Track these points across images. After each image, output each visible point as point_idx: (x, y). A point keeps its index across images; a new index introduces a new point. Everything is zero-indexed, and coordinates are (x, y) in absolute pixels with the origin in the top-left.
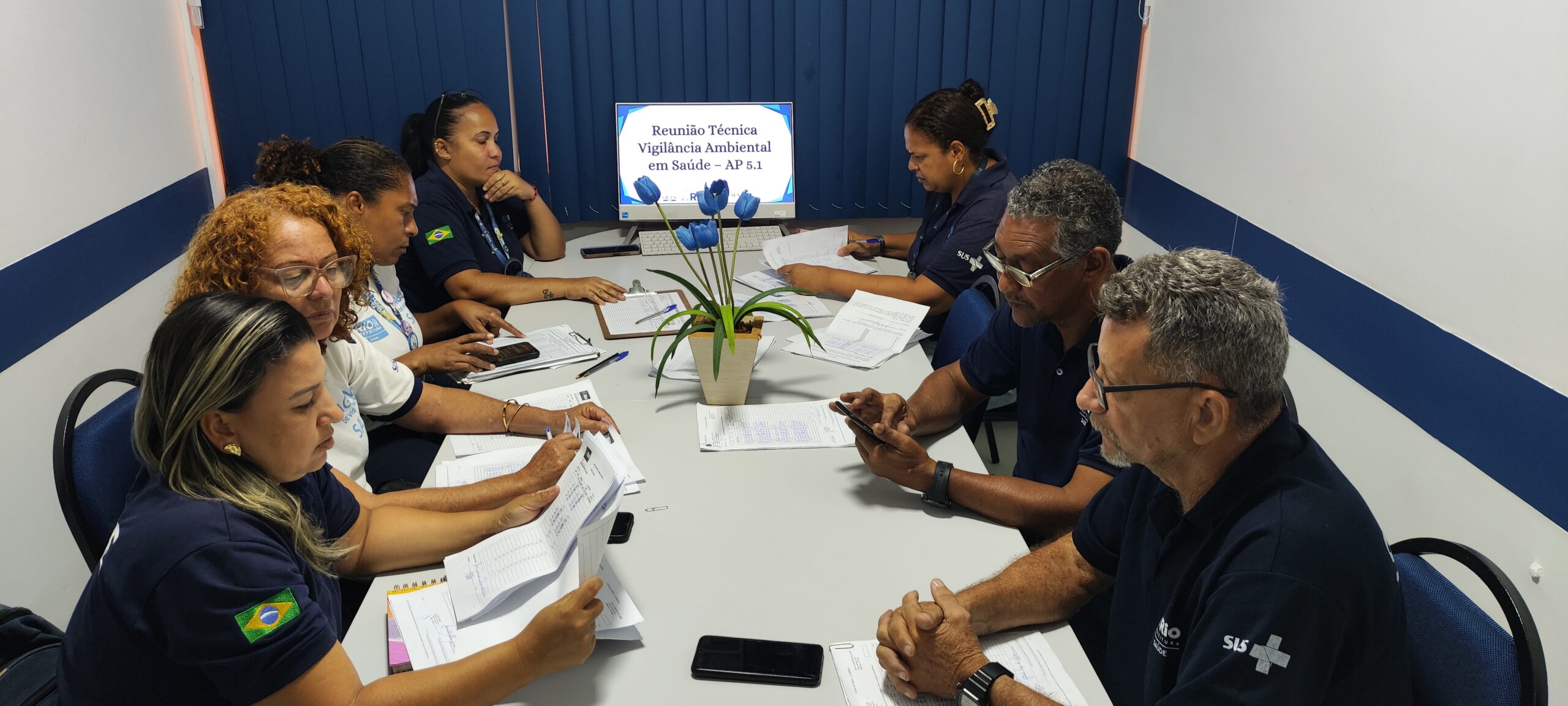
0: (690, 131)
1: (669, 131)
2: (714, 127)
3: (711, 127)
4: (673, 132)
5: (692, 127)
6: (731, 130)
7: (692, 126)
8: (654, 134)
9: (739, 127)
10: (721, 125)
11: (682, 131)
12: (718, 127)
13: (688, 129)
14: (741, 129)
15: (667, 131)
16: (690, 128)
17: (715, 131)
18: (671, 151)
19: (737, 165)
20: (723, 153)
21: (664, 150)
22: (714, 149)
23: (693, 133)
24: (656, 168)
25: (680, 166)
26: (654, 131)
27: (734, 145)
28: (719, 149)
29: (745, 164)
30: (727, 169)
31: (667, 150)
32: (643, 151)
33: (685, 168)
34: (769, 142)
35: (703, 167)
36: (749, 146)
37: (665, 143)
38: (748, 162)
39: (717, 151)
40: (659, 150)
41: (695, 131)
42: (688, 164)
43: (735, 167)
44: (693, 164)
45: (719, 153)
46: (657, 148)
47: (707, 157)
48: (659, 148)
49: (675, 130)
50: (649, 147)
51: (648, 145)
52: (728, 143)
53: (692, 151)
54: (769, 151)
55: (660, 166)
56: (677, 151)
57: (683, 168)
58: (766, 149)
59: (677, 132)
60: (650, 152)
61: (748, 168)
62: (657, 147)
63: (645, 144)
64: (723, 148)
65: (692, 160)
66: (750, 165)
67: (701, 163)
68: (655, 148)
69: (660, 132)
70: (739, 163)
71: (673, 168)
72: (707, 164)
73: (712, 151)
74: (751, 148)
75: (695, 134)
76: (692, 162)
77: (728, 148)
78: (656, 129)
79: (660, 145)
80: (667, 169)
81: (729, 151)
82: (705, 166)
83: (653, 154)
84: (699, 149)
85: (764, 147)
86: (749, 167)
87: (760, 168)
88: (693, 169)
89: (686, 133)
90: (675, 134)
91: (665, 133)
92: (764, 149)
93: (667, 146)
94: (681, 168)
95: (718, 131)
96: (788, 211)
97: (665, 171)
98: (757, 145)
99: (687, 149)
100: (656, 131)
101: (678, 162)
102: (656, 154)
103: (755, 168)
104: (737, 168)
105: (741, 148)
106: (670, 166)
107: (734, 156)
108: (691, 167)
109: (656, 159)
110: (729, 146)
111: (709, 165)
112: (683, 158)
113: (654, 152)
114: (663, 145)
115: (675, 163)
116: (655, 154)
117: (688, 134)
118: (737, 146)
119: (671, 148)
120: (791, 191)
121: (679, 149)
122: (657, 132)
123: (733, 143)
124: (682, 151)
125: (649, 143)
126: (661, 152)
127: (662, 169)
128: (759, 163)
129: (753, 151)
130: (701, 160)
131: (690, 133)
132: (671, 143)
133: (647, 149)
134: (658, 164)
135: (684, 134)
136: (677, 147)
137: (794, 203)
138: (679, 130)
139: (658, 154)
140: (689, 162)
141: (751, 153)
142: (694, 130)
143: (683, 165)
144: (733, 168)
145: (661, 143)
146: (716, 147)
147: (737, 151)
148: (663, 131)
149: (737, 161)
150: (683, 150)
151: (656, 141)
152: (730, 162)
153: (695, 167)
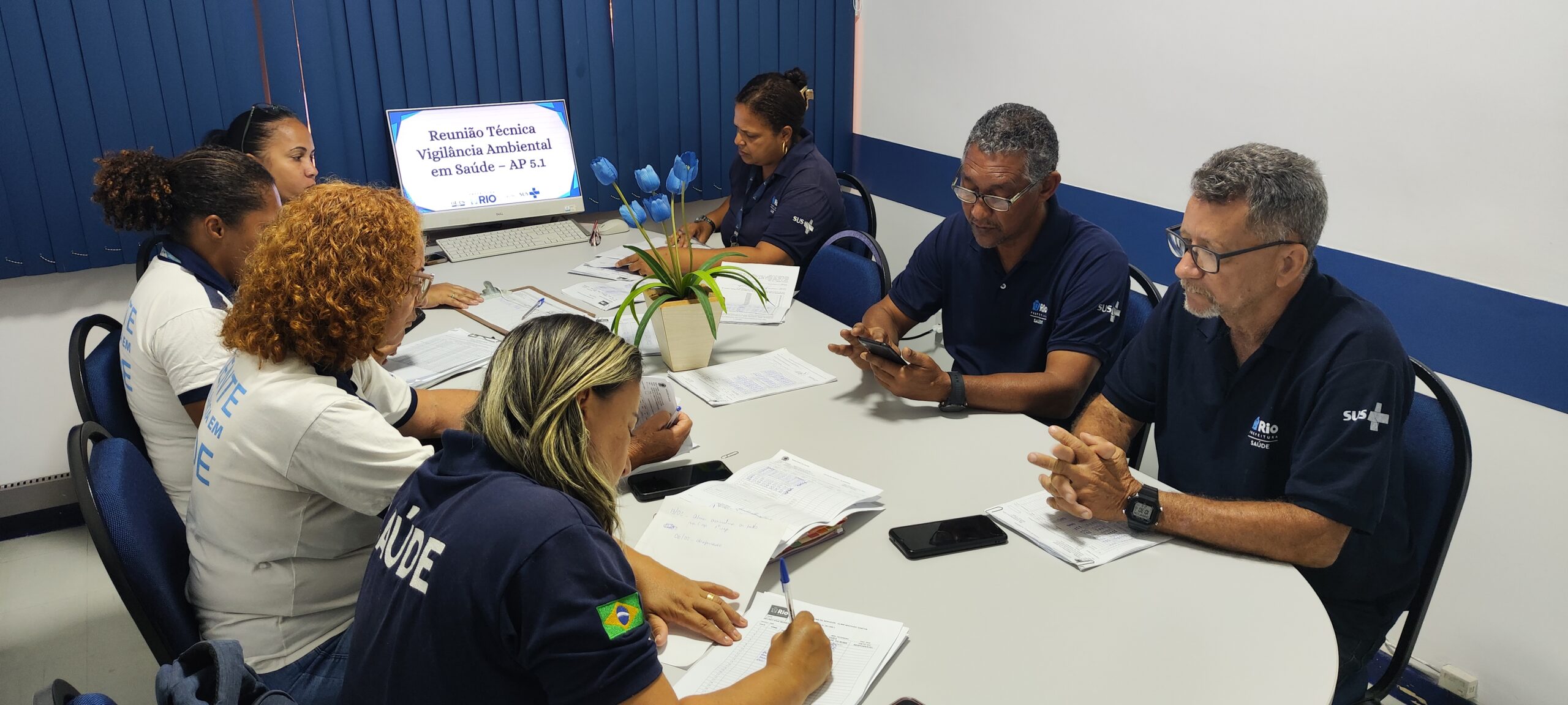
0: (469, 134)
1: (447, 135)
2: (492, 129)
3: (489, 129)
4: (451, 136)
5: (470, 130)
6: (510, 130)
7: (470, 128)
8: (432, 140)
9: (517, 127)
10: (499, 126)
11: (460, 135)
12: (496, 128)
13: (466, 132)
14: (519, 128)
15: (445, 135)
16: (468, 131)
17: (494, 132)
18: (452, 155)
19: (521, 165)
20: (505, 154)
21: (444, 155)
22: (496, 151)
23: (472, 136)
24: (440, 174)
25: (464, 170)
26: (432, 136)
27: (515, 144)
28: (500, 150)
29: (528, 162)
30: (511, 169)
31: (448, 155)
32: (423, 158)
33: (469, 172)
34: (548, 139)
35: (488, 169)
36: (529, 145)
37: (445, 148)
38: (531, 161)
39: (498, 152)
40: (440, 155)
41: (474, 134)
42: (472, 167)
43: (519, 166)
44: (477, 167)
45: (501, 154)
46: (437, 154)
47: (491, 159)
48: (440, 153)
49: (453, 133)
50: (429, 153)
51: (427, 151)
52: (509, 143)
53: (474, 154)
54: (550, 148)
55: (443, 172)
56: (458, 155)
57: (467, 171)
58: (547, 146)
59: (456, 136)
60: (430, 158)
61: (531, 166)
62: (437, 152)
63: (424, 150)
64: (504, 149)
65: (475, 163)
66: (533, 164)
67: (485, 165)
68: (435, 154)
69: (438, 136)
70: (523, 162)
71: (457, 172)
72: (491, 166)
73: (494, 152)
74: (532, 147)
75: (474, 136)
76: (476, 165)
77: (509, 148)
78: (434, 134)
79: (440, 150)
80: (450, 174)
81: (511, 151)
82: (489, 168)
83: (434, 160)
84: (480, 152)
85: (544, 144)
86: (533, 165)
87: (543, 166)
88: (478, 171)
89: (465, 136)
90: (454, 138)
91: (443, 138)
92: (545, 147)
93: (448, 150)
94: (465, 172)
95: (497, 132)
96: (577, 205)
97: (448, 176)
98: (537, 144)
99: (468, 152)
100: (433, 136)
101: (461, 166)
102: (438, 159)
103: (539, 166)
104: (521, 168)
105: (522, 148)
106: (454, 171)
107: (516, 156)
108: (475, 170)
109: (438, 165)
110: (510, 146)
111: (493, 167)
112: (466, 161)
113: (435, 157)
114: (443, 150)
115: (458, 167)
116: (436, 159)
117: (467, 137)
118: (518, 146)
119: (452, 152)
120: (576, 186)
121: (460, 152)
122: (435, 137)
123: (513, 143)
124: (463, 155)
125: (428, 149)
126: (442, 157)
127: (446, 174)
128: (542, 160)
129: (534, 149)
130: (484, 162)
131: (468, 136)
132: (450, 147)
133: (427, 156)
134: (441, 170)
135: (463, 137)
136: (458, 151)
137: (581, 197)
138: (457, 133)
139: (440, 159)
140: (472, 165)
141: (532, 152)
142: (472, 133)
143: (467, 168)
144: (517, 168)
145: (441, 148)
146: (497, 147)
147: (519, 150)
148: (441, 136)
149: (520, 161)
150: (465, 153)
151: (436, 146)
152: (513, 162)
153: (479, 170)
